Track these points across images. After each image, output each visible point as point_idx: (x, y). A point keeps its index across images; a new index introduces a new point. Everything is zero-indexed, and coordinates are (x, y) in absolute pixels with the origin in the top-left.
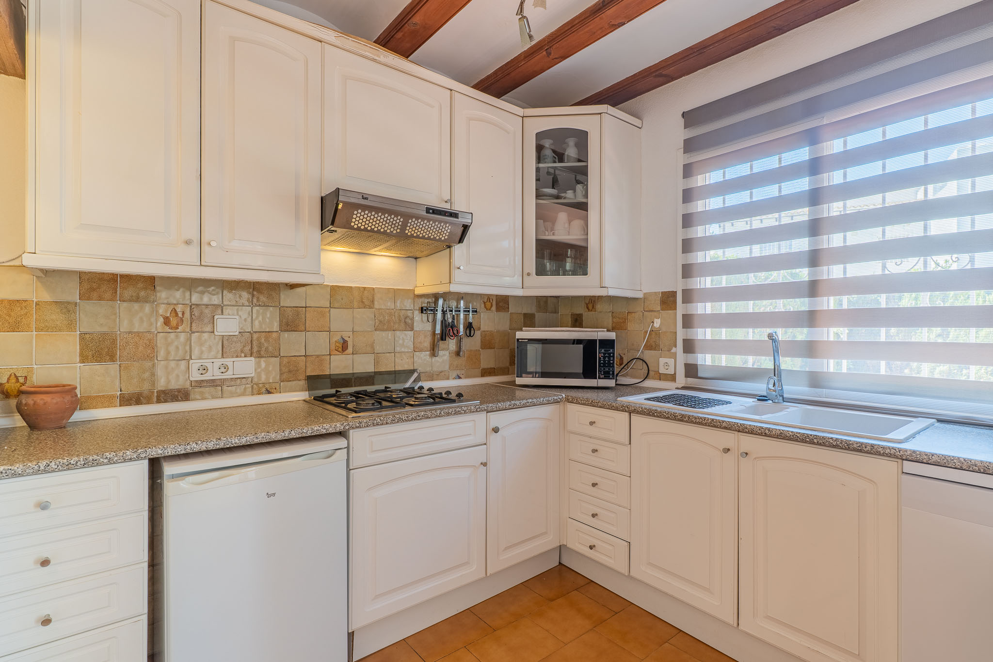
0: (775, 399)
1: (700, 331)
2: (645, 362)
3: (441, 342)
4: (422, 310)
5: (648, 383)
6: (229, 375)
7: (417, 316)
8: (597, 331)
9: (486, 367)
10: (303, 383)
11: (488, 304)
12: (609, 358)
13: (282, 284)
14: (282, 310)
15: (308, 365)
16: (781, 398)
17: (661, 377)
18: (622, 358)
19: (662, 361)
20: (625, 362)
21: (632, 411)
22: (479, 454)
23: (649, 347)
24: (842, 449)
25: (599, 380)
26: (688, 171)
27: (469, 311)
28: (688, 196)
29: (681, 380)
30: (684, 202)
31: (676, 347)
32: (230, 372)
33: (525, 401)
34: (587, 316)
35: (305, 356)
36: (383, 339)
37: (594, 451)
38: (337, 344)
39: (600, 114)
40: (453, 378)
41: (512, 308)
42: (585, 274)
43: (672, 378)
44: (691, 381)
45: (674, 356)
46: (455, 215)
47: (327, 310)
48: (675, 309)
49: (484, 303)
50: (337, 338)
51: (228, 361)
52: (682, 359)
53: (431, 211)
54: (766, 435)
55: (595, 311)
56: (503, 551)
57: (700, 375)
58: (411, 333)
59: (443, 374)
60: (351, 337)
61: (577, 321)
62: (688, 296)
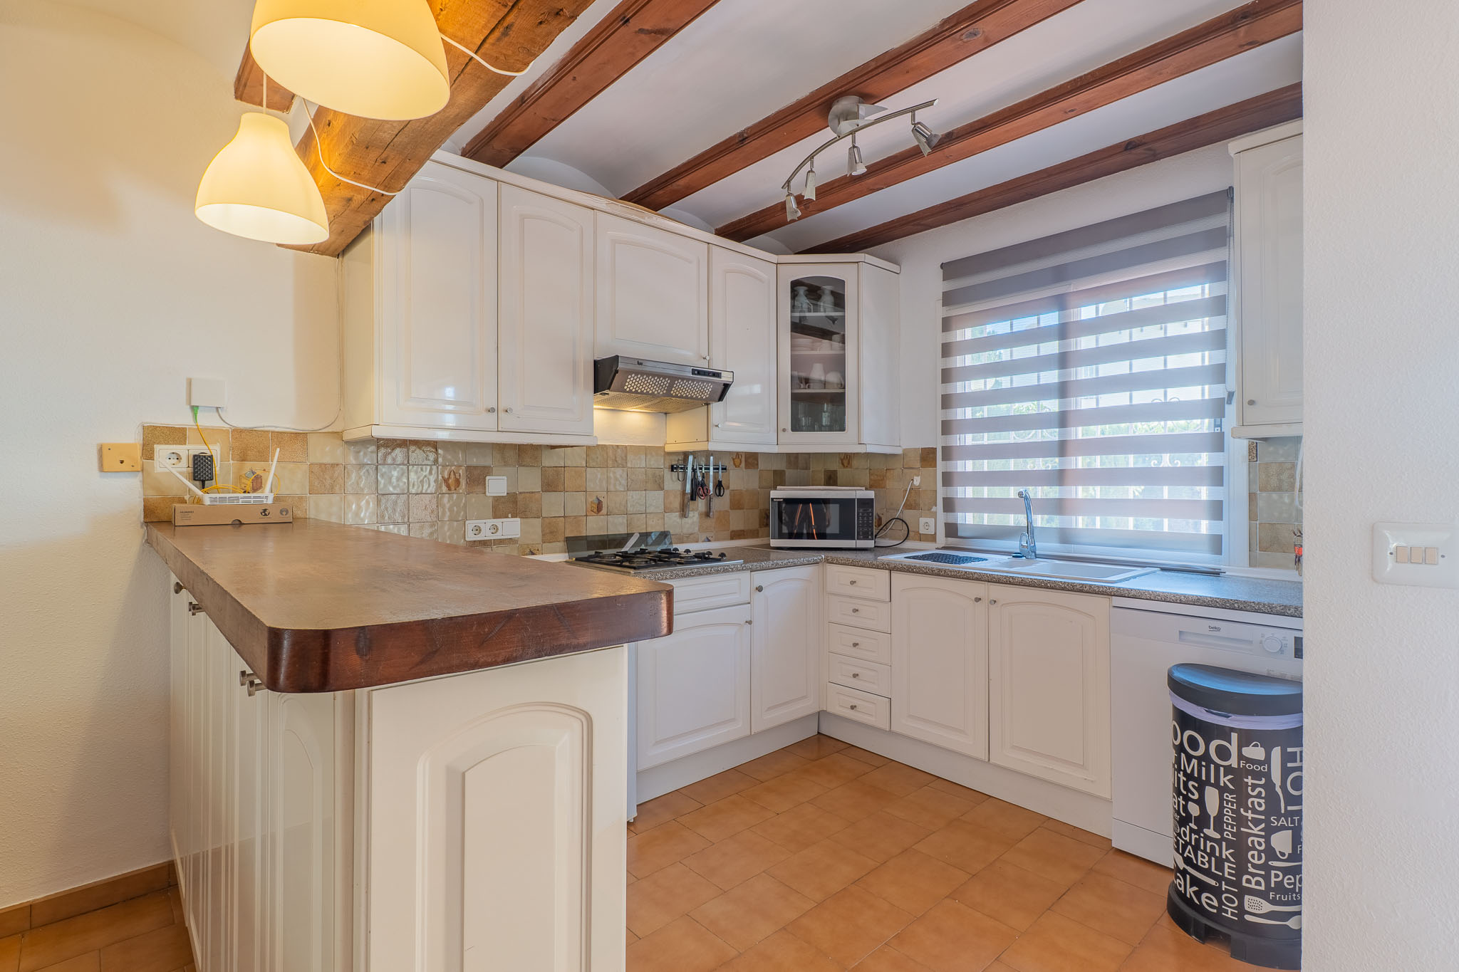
0: (1028, 555)
1: (960, 489)
2: (906, 524)
3: (691, 502)
4: (672, 468)
5: (908, 544)
6: (498, 536)
7: (667, 473)
8: (856, 490)
9: (735, 529)
10: (561, 545)
11: (737, 461)
12: (868, 518)
13: (544, 445)
14: (544, 470)
15: (567, 526)
16: (1033, 554)
17: (921, 538)
18: (880, 519)
19: (922, 520)
20: (884, 523)
21: (892, 568)
22: (743, 613)
23: (908, 506)
24: (1068, 590)
25: (858, 541)
26: (947, 325)
27: (718, 469)
28: (947, 350)
29: (942, 540)
30: (943, 357)
31: (936, 506)
32: (499, 533)
33: (786, 561)
34: (842, 473)
35: (564, 517)
36: (635, 499)
37: (856, 611)
38: (593, 505)
39: (857, 262)
40: (703, 539)
41: (762, 465)
42: (842, 429)
43: (933, 538)
44: (952, 541)
45: (934, 515)
46: (717, 375)
47: (584, 469)
48: (935, 466)
49: (733, 459)
50: (592, 499)
51: (498, 522)
52: (942, 517)
53: (696, 372)
54: (1010, 583)
55: (851, 467)
56: (767, 710)
57: (959, 534)
58: (662, 492)
59: (691, 536)
60: (606, 497)
61: (831, 479)
62: (948, 453)
